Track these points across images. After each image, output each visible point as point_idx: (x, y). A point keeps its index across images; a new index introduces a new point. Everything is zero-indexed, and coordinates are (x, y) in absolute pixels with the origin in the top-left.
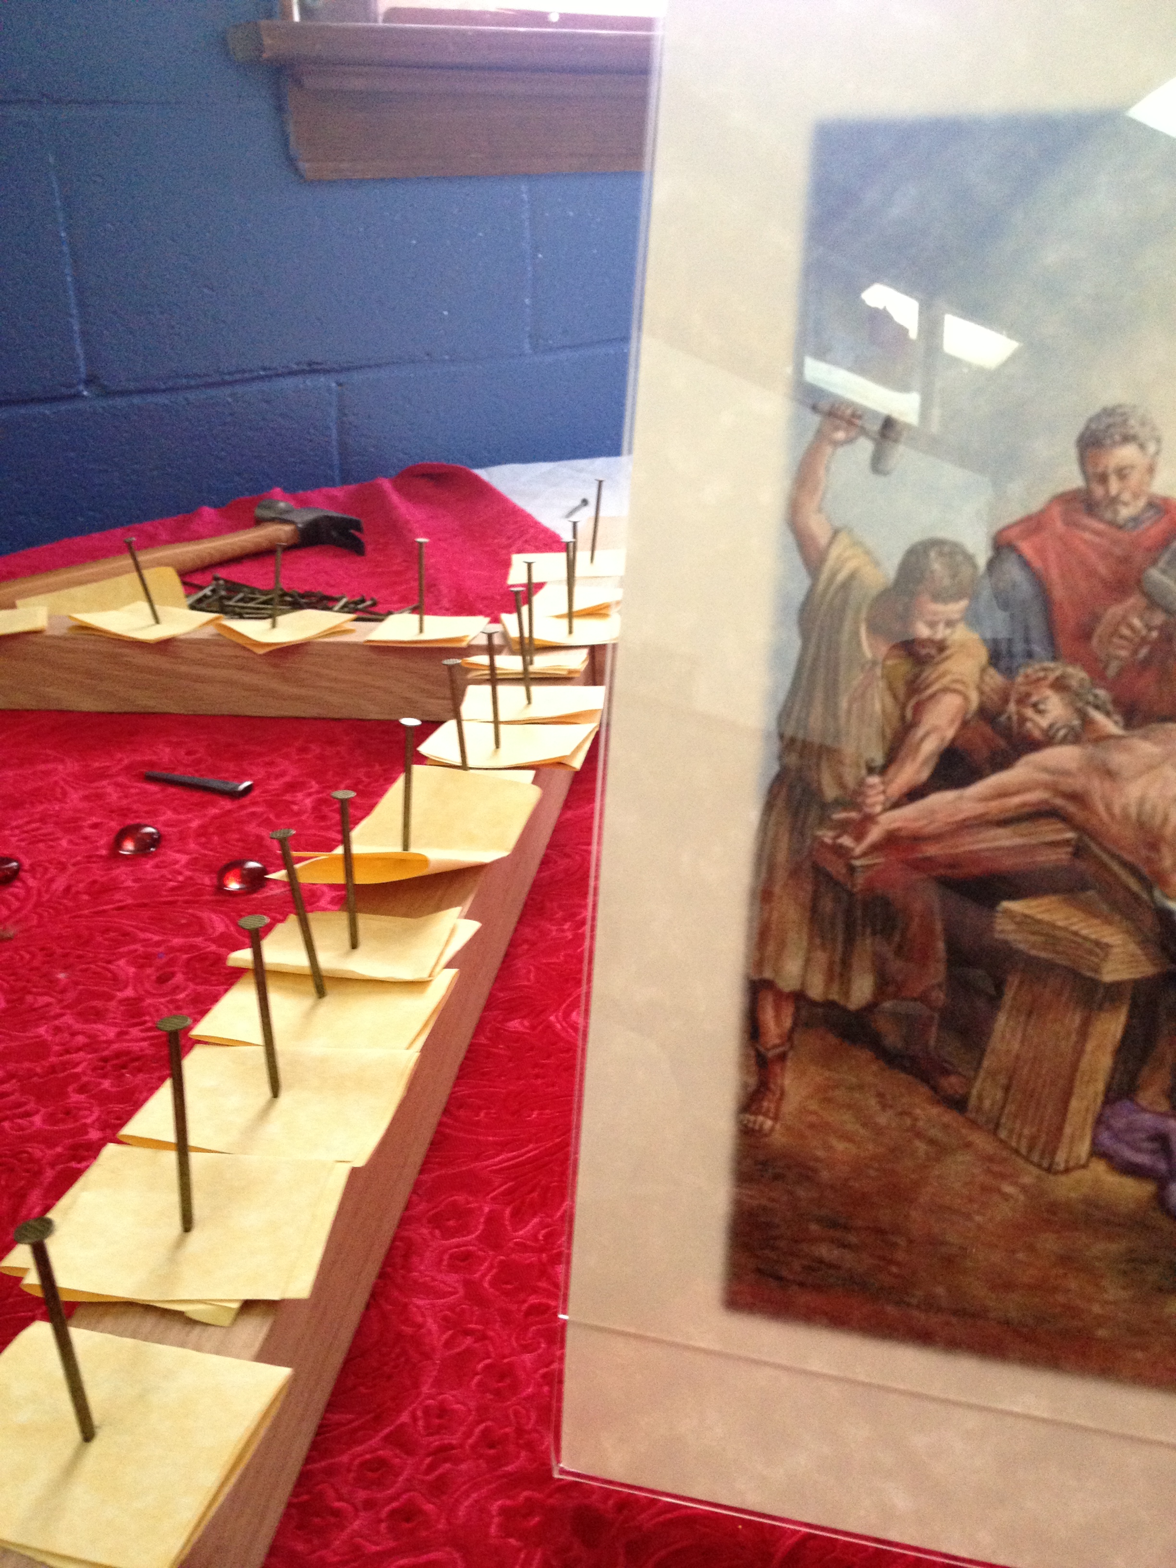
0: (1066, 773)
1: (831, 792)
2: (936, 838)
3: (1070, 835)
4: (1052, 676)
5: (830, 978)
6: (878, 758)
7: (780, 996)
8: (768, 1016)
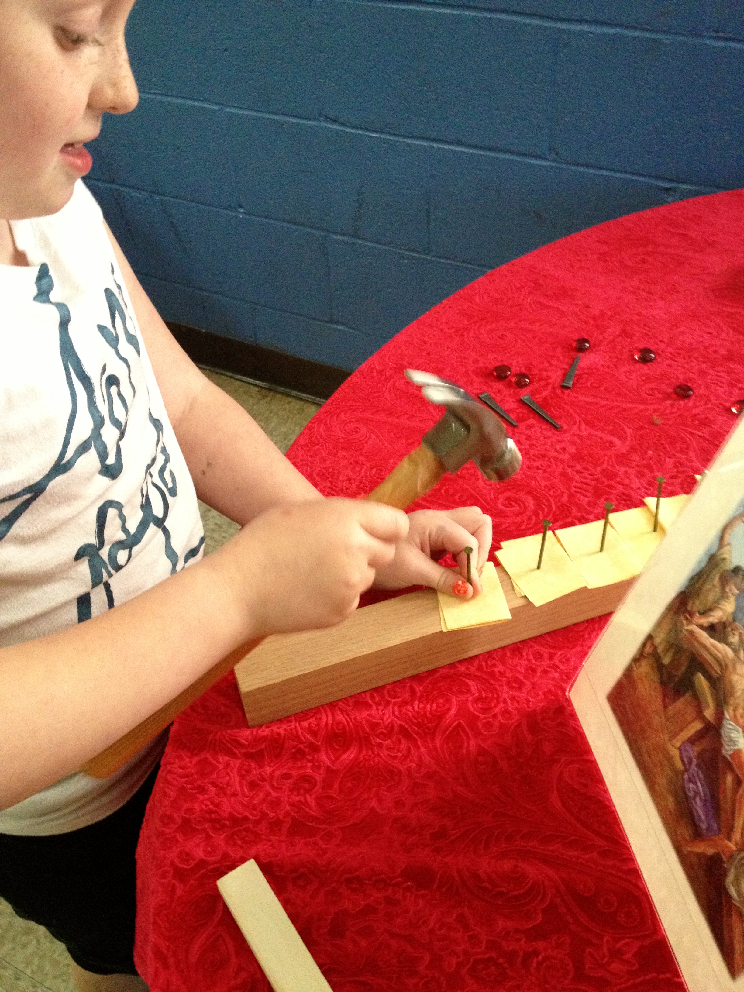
0: (728, 658)
1: (689, 608)
2: (698, 641)
3: (719, 672)
4: (741, 631)
5: (663, 651)
6: (701, 611)
7: (652, 644)
8: (648, 645)
